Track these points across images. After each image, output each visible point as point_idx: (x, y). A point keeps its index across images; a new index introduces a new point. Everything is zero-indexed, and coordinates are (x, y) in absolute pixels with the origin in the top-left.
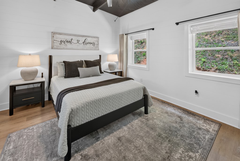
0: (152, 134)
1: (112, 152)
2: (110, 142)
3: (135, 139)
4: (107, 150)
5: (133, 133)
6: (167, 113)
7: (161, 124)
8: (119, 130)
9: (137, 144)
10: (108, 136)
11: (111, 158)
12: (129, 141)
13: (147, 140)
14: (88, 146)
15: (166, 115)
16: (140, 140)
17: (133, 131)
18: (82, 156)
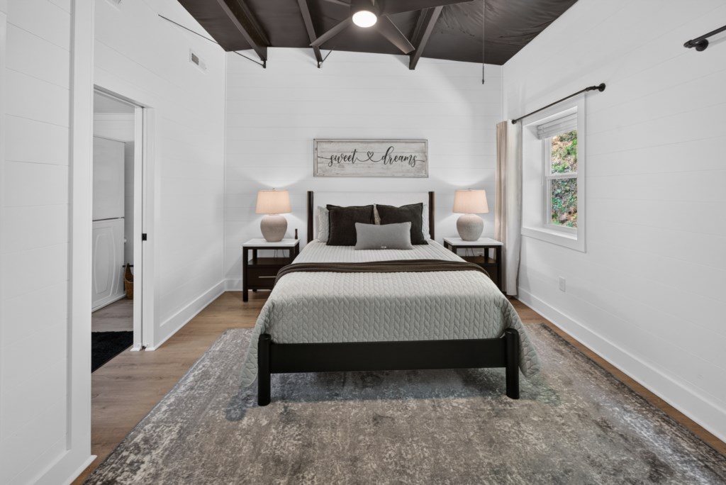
0: (477, 456)
1: (340, 435)
2: (352, 414)
3: (415, 439)
4: (334, 427)
5: (422, 424)
6: (605, 426)
7: (538, 448)
8: (394, 401)
9: (410, 452)
10: (358, 400)
11: (329, 443)
12: (396, 436)
13: (446, 459)
14: (308, 400)
15: (593, 431)
16: (425, 449)
17: (424, 420)
18: (285, 411)
